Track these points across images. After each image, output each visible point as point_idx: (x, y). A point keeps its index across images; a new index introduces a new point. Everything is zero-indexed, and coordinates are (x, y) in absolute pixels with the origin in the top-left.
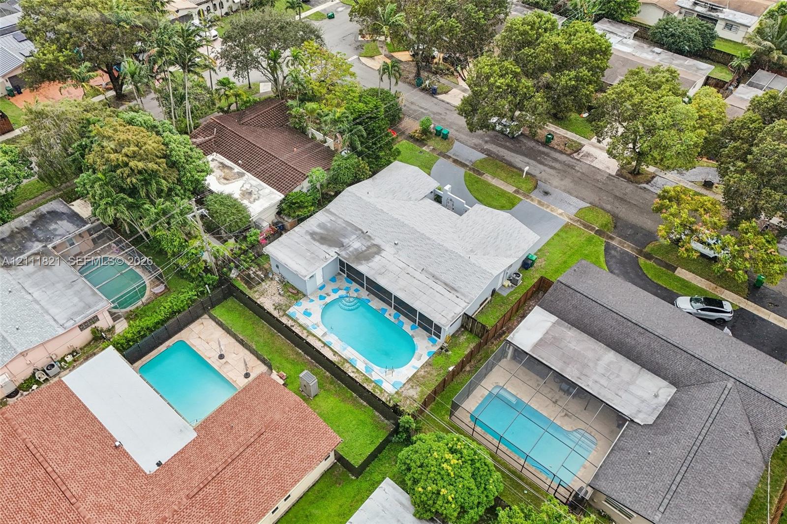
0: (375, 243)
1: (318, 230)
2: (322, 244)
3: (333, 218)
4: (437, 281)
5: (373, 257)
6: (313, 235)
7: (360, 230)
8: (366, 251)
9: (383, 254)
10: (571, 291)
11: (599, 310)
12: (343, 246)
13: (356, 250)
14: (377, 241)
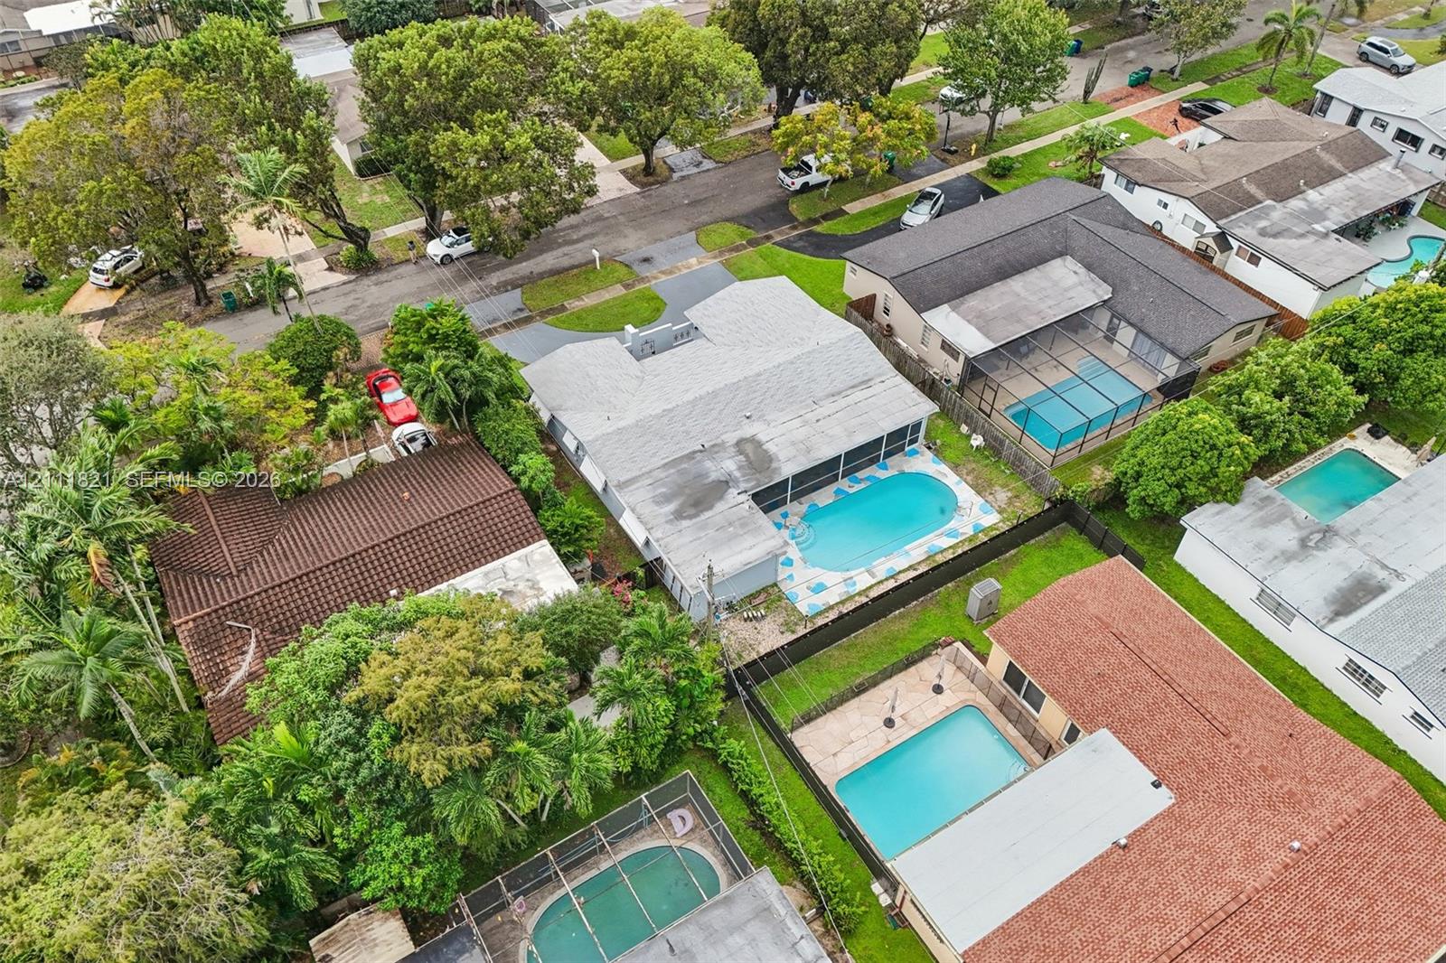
0: (735, 441)
1: (671, 507)
2: (711, 507)
3: (650, 481)
4: (844, 394)
5: (766, 451)
6: (679, 515)
7: (695, 452)
8: (747, 456)
9: (762, 437)
10: (911, 275)
11: (947, 265)
12: (727, 482)
13: (740, 468)
14: (732, 438)
